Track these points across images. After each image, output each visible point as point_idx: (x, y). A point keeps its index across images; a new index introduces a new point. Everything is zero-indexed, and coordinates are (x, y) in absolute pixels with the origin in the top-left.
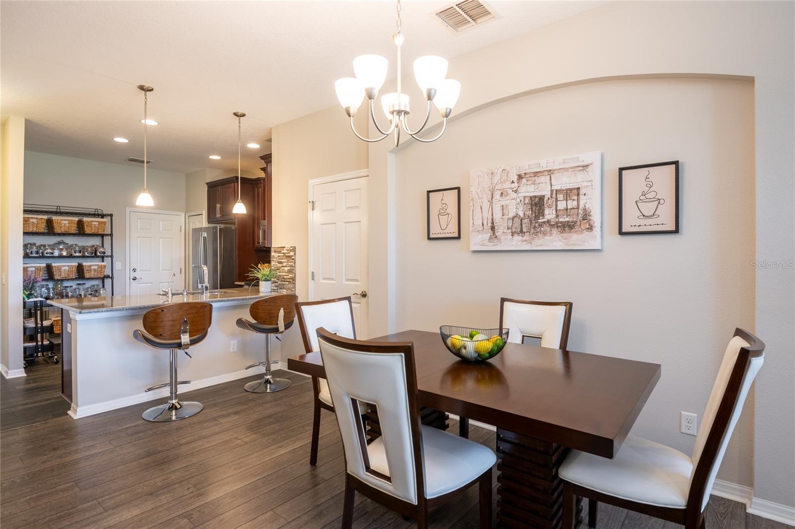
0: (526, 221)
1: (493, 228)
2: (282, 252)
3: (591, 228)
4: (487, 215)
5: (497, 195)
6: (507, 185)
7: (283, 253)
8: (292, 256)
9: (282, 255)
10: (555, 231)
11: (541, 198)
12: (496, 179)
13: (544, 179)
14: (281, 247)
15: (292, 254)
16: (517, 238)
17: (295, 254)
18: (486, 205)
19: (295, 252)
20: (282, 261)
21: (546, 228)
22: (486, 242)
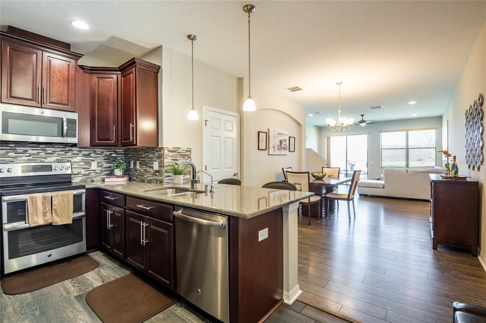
0: (279, 146)
1: (274, 147)
2: (178, 151)
3: (287, 150)
4: (273, 144)
5: (275, 138)
6: (276, 135)
7: (178, 153)
8: (189, 155)
9: (178, 154)
10: (283, 149)
11: (282, 140)
12: (275, 132)
13: (282, 136)
14: (176, 148)
15: (189, 153)
16: (278, 151)
17: (191, 154)
18: (273, 140)
19: (191, 152)
20: (177, 158)
21: (282, 149)
22: (273, 152)
